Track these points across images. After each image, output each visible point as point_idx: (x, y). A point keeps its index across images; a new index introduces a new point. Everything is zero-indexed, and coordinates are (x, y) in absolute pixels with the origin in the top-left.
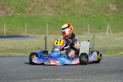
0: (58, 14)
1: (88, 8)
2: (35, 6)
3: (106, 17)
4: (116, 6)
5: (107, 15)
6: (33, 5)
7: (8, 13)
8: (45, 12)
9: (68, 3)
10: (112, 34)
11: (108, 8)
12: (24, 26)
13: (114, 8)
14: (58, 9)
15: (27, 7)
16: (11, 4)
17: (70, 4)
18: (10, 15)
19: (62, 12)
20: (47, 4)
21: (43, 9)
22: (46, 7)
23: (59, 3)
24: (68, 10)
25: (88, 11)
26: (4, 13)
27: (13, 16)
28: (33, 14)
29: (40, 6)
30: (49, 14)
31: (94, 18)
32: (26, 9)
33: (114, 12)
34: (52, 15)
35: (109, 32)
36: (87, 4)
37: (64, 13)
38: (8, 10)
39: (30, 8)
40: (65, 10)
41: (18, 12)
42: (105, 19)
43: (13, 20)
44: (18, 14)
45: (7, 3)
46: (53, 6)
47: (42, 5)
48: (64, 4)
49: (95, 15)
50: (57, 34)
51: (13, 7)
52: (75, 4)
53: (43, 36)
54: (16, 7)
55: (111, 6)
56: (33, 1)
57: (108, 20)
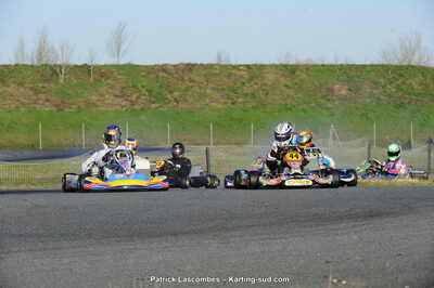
0: (233, 104)
1: (292, 92)
2: (187, 89)
3: (328, 109)
4: (347, 87)
5: (330, 105)
6: (183, 88)
7: (133, 104)
8: (207, 100)
9: (253, 82)
10: (340, 143)
11: (332, 91)
12: (165, 128)
13: (344, 92)
14: (232, 94)
15: (171, 92)
16: (139, 86)
17: (257, 84)
18: (137, 107)
19: (240, 100)
20: (210, 86)
21: (203, 96)
22: (209, 91)
23: (235, 84)
24: (253, 95)
25: (293, 98)
26: (125, 103)
27: (142, 109)
28: (183, 106)
29: (196, 89)
30: (214, 104)
31: (305, 111)
32: (169, 97)
33: (343, 99)
34: (220, 106)
35: (334, 138)
36: (290, 84)
37: (245, 102)
38: (134, 98)
39: (176, 94)
40: (246, 95)
41: (154, 102)
42: (326, 113)
43: (144, 118)
44: (154, 106)
45: (131, 84)
46: (223, 89)
47: (200, 88)
48: (244, 83)
49: (305, 106)
50: (231, 144)
51: (144, 91)
52: (266, 84)
53: (203, 148)
54: (150, 91)
55: (336, 87)
56: (183, 80)
57: (332, 115)
